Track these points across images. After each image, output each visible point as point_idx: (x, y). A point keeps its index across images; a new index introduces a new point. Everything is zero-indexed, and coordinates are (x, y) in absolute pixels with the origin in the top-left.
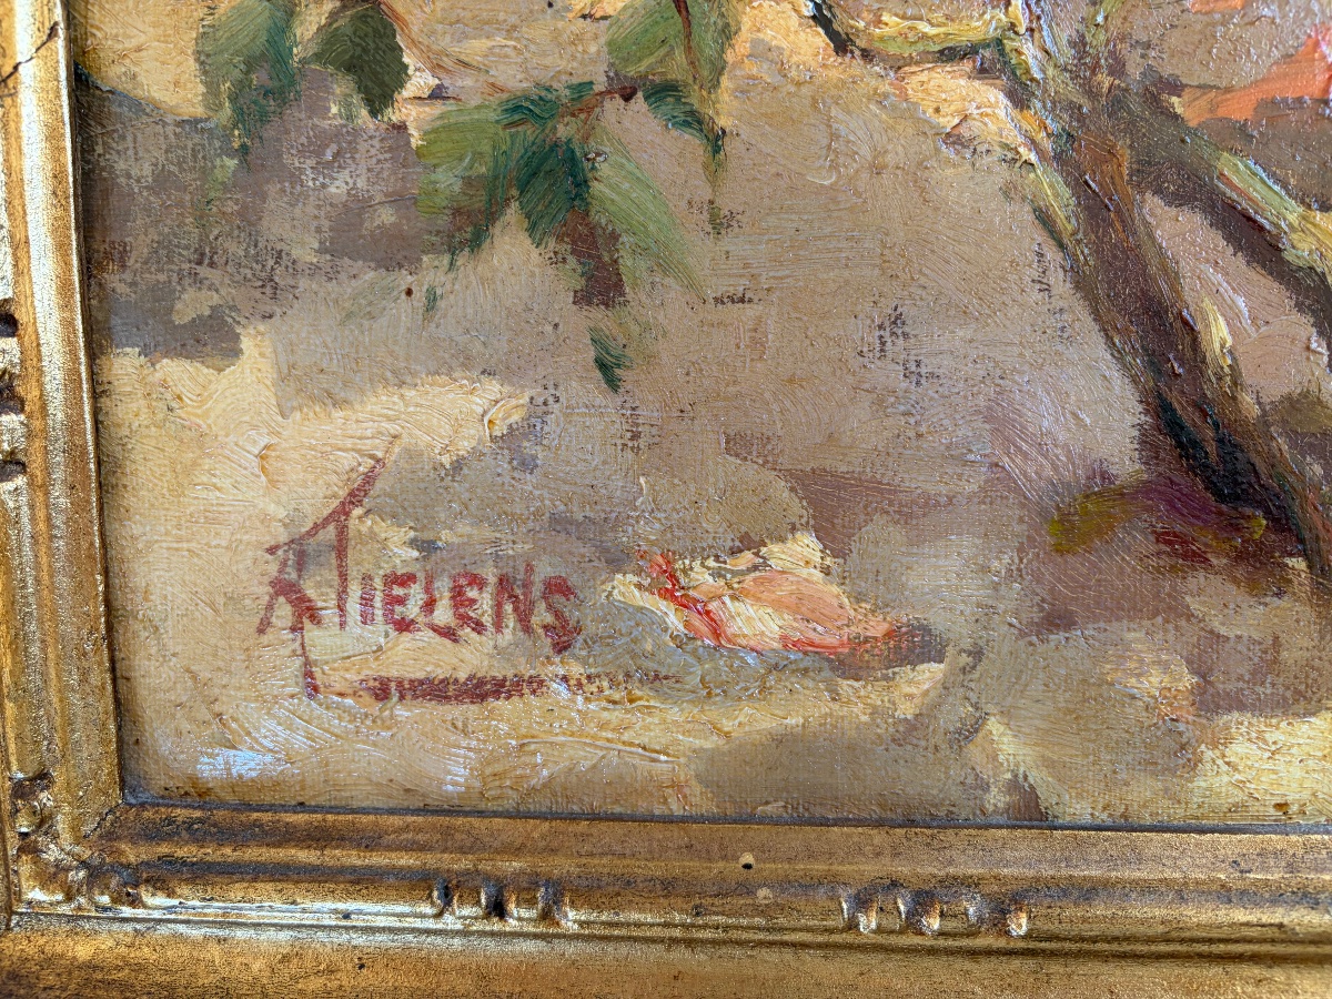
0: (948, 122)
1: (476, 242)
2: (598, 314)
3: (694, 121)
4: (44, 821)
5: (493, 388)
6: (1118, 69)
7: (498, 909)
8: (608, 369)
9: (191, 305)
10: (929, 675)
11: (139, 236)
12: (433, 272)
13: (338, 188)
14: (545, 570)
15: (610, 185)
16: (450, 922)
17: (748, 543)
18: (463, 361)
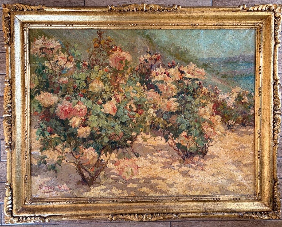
0: (72, 165)
1: (50, 171)
2: (56, 174)
3: (60, 165)
4: (27, 200)
5: (50, 178)
6: (80, 163)
7: (50, 203)
8: (56, 177)
9: (36, 174)
10: (71, 190)
11: (33, 171)
12: (48, 172)
13: (43, 168)
14: (53, 186)
15: (56, 168)
16: (48, 204)
17: (62, 185)
18: (49, 176)
